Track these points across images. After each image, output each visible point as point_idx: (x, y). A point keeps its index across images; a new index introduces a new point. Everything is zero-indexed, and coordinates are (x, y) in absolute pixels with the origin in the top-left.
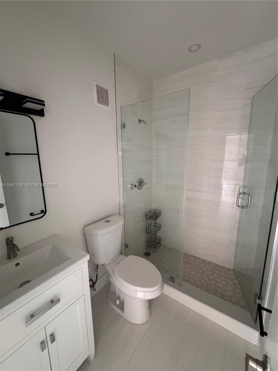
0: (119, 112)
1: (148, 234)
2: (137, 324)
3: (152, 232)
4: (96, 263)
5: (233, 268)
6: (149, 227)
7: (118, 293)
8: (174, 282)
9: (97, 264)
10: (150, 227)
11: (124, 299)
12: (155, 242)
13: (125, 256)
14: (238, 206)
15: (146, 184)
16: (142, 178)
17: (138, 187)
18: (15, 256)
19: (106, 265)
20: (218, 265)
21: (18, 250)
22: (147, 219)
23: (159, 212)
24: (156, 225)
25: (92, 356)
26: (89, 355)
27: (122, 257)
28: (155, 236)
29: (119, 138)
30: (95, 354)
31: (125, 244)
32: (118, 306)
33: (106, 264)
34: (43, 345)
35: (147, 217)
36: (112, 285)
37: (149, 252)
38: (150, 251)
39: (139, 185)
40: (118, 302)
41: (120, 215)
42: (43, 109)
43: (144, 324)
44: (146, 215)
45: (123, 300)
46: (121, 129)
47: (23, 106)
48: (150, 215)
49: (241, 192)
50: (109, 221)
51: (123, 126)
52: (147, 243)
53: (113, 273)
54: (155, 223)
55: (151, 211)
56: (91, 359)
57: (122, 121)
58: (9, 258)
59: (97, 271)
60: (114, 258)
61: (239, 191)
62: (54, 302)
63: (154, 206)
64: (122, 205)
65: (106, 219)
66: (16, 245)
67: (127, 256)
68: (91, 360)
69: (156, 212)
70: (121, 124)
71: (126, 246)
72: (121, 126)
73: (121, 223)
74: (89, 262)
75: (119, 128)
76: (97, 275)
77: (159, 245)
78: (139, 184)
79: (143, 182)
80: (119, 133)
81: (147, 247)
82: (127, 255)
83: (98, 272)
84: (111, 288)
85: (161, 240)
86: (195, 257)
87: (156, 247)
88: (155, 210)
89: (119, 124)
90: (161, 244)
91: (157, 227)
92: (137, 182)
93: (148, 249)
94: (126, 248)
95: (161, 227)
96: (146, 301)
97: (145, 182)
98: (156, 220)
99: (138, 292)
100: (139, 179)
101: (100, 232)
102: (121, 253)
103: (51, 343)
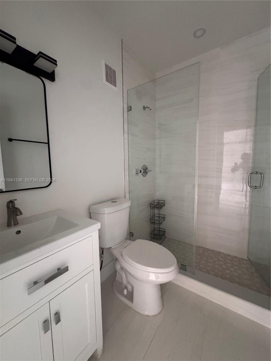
0: (125, 95)
1: (152, 225)
3: (156, 223)
6: (153, 217)
8: (186, 270)
9: (103, 247)
14: (250, 186)
15: (151, 171)
16: (146, 165)
17: (143, 173)
18: (16, 224)
19: (112, 249)
21: (21, 213)
22: (151, 208)
23: (163, 202)
24: (160, 216)
25: (100, 352)
26: (97, 349)
27: (129, 241)
28: (159, 228)
29: (126, 121)
30: (102, 348)
31: (130, 232)
32: (126, 297)
34: (46, 326)
35: (152, 206)
36: (117, 274)
39: (144, 172)
40: (125, 292)
41: (125, 198)
42: (54, 72)
43: (157, 315)
44: (150, 204)
45: (131, 290)
46: (127, 112)
47: (35, 64)
48: (154, 205)
50: (116, 202)
51: (130, 109)
52: (151, 234)
54: (159, 214)
55: (155, 202)
56: (98, 355)
57: (128, 105)
58: (9, 225)
60: (120, 243)
62: (61, 271)
63: (159, 195)
64: (127, 189)
65: (112, 201)
66: (18, 209)
67: (134, 240)
68: (99, 357)
69: (160, 202)
70: (128, 107)
71: (131, 234)
72: (128, 109)
73: (128, 204)
74: (100, 231)
75: (126, 110)
77: (163, 237)
78: (144, 171)
79: (147, 168)
80: (126, 115)
81: (152, 238)
83: (103, 257)
84: (117, 279)
85: (165, 232)
86: (202, 247)
87: (161, 239)
88: (159, 200)
89: (126, 106)
90: (165, 237)
91: (161, 219)
92: (142, 168)
94: (131, 237)
95: (165, 218)
97: (149, 169)
98: (160, 209)
100: (143, 166)
101: (107, 210)
102: (126, 239)
103: (55, 324)
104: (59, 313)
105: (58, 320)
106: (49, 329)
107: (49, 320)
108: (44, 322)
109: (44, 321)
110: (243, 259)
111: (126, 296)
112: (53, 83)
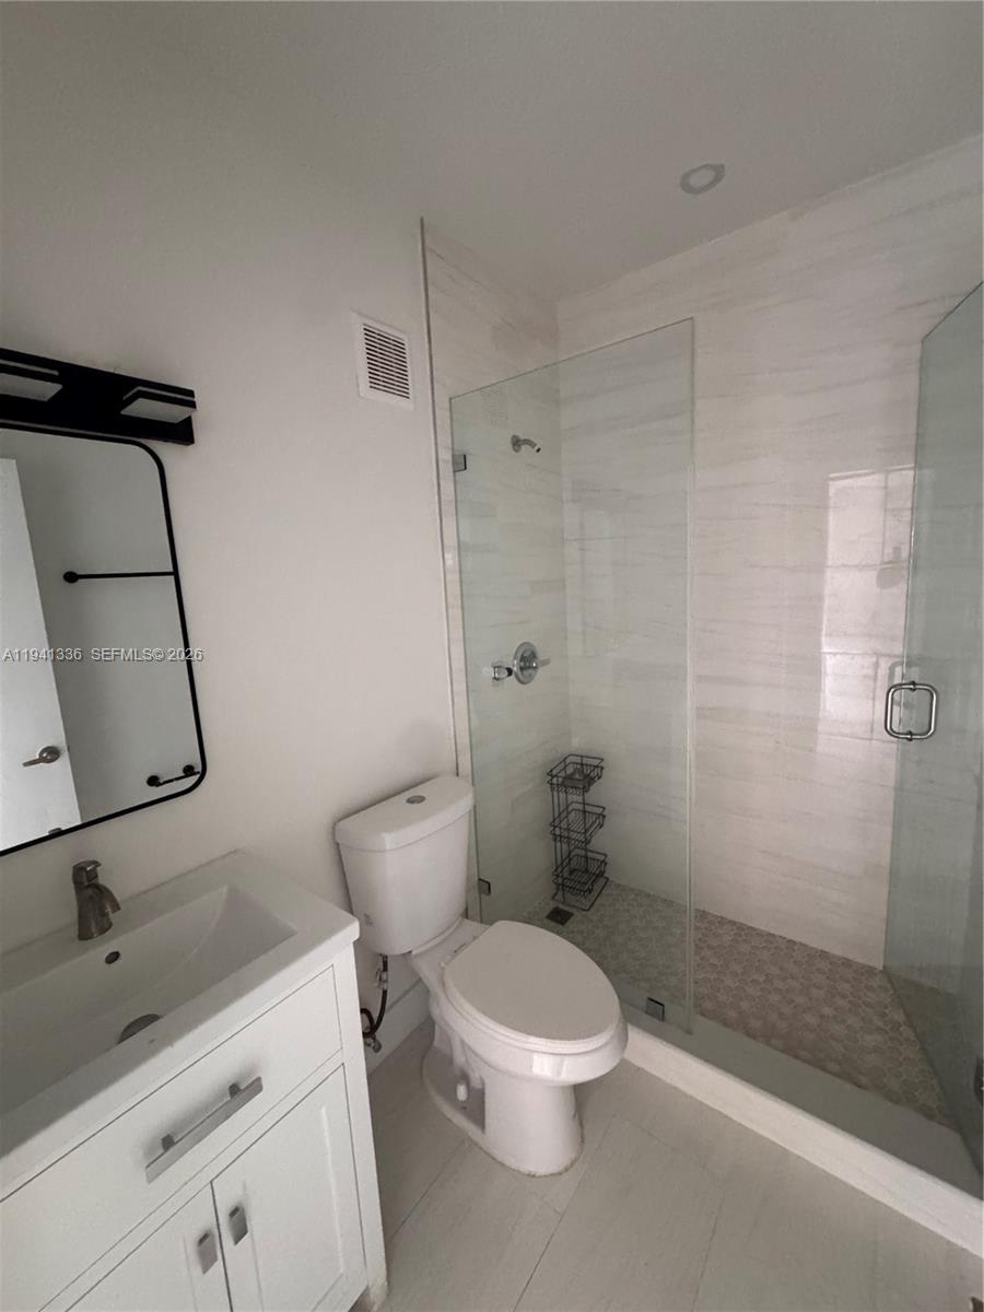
0: (443, 415)
1: (558, 844)
2: (534, 1176)
3: (574, 835)
4: (379, 951)
5: (884, 967)
6: (563, 815)
7: (459, 1059)
8: (663, 1018)
9: (385, 952)
10: (567, 817)
11: (483, 1084)
12: (587, 871)
13: (482, 922)
14: (891, 733)
15: (546, 662)
16: (532, 642)
17: (519, 673)
18: (105, 927)
19: (416, 956)
20: (824, 955)
21: (116, 907)
22: (552, 790)
23: (596, 762)
24: (588, 808)
25: (377, 1294)
26: (367, 1289)
27: (472, 926)
28: (586, 850)
29: (449, 509)
30: (386, 1283)
31: (480, 880)
32: (465, 1108)
33: (414, 953)
34: (207, 1248)
35: (555, 780)
36: (437, 1028)
37: (566, 908)
38: (569, 905)
39: (522, 669)
40: (462, 1093)
41: (458, 775)
42: (190, 418)
43: (560, 1174)
44: (550, 773)
45: (480, 1087)
46: (452, 474)
47: (123, 412)
48: (562, 774)
49: (897, 680)
50: (421, 799)
51: (461, 463)
52: (557, 876)
53: (443, 984)
54: (584, 804)
55: (568, 761)
56: (374, 1303)
57: (455, 447)
58: (84, 934)
59: (384, 976)
60: (442, 933)
61: (891, 675)
62: (240, 1091)
63: (577, 743)
64: (464, 740)
65: (409, 793)
66: (107, 890)
67: (491, 923)
68: (375, 1308)
69: (585, 761)
70: (453, 456)
71: (484, 886)
72: (454, 463)
73: (466, 803)
74: (359, 945)
75: (447, 469)
76: (385, 992)
77: (601, 881)
78: (522, 664)
79: (534, 655)
80: (448, 488)
81: (558, 889)
82: (487, 919)
83: (386, 981)
84: (436, 1043)
85: (606, 864)
86: (734, 923)
87: (590, 891)
88: (582, 757)
89: (446, 456)
90: (608, 879)
91: (590, 820)
92: (515, 658)
93: (559, 896)
94: (483, 896)
95: (604, 817)
96: (563, 1088)
97: (541, 656)
98: (585, 790)
99: (535, 1056)
100: (520, 646)
101: (389, 840)
102: (466, 914)
103: (232, 1242)
104: (243, 1210)
105: (240, 1231)
106: (215, 1259)
107: (213, 1236)
108: (202, 1241)
109: (198, 1239)
110: (871, 971)
111: (462, 1108)
112: (190, 447)
